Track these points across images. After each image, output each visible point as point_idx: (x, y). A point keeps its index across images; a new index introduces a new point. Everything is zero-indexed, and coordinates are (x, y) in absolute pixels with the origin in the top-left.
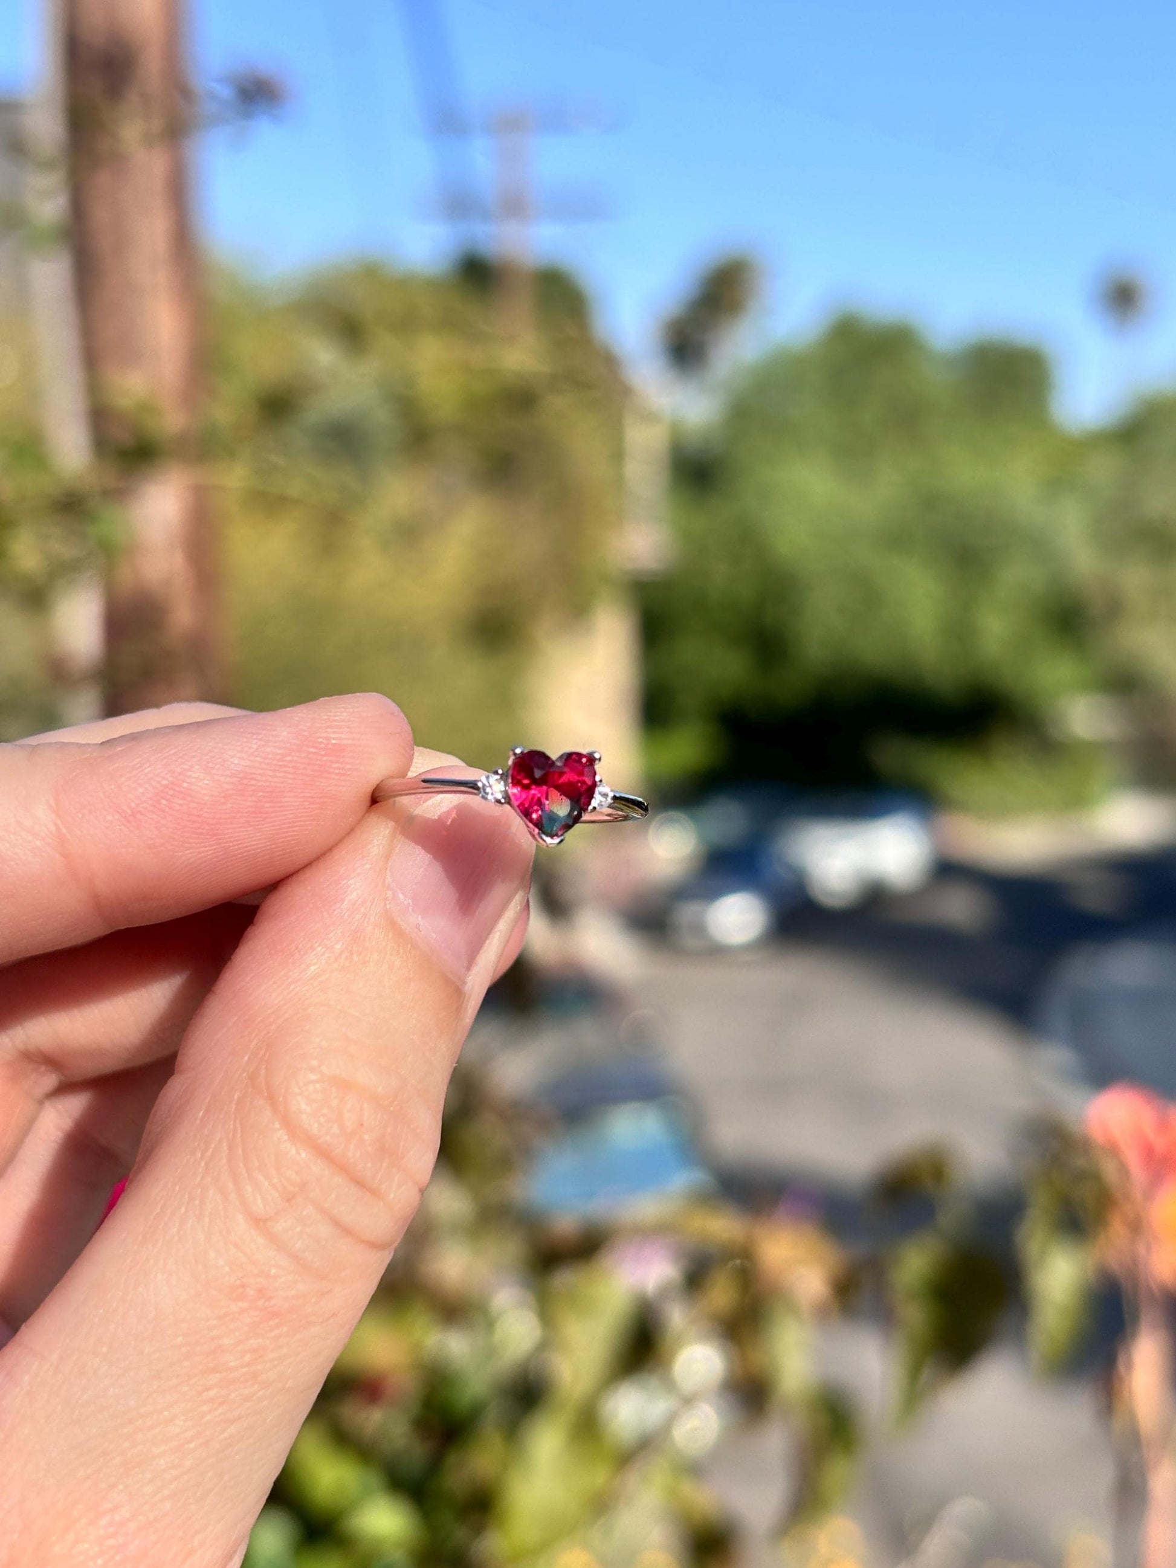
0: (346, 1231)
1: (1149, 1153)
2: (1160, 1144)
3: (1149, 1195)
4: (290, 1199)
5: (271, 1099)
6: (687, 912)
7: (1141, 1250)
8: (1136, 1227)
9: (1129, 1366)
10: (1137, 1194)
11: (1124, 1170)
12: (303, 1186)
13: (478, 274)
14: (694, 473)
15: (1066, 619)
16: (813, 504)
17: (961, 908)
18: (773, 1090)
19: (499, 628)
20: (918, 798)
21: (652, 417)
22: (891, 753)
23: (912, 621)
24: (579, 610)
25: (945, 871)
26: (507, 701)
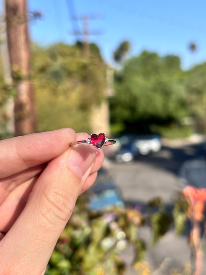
0: (58, 217)
1: (194, 197)
2: (196, 196)
3: (194, 205)
4: (48, 211)
5: (45, 195)
6: (119, 156)
7: (194, 214)
8: (193, 210)
9: (192, 234)
10: (193, 204)
11: (190, 200)
12: (50, 209)
13: (80, 45)
14: (119, 79)
15: (183, 104)
16: (140, 84)
17: (166, 155)
18: (134, 187)
19: (84, 107)
20: (158, 136)
21: (111, 69)
22: (154, 128)
23: (157, 105)
24: (98, 104)
25: (163, 148)
26: (86, 120)
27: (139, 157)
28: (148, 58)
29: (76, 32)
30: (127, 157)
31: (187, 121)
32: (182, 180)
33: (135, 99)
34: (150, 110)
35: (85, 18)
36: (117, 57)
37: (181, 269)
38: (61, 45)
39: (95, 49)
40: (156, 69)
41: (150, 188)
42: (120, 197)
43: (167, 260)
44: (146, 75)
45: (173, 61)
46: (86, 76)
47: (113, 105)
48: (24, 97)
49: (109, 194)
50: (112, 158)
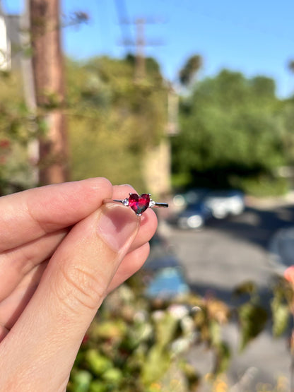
4: (68, 295)
12: (71, 292)
13: (131, 60)
14: (186, 109)
15: (278, 147)
16: (216, 118)
17: (251, 219)
18: (204, 264)
19: (136, 149)
20: (240, 192)
21: (175, 95)
22: (234, 180)
23: (240, 147)
24: (156, 144)
25: (247, 210)
26: (138, 167)
27: (211, 222)
28: (228, 80)
29: (127, 42)
30: (195, 221)
31: (282, 172)
32: (273, 257)
33: (208, 139)
34: (230, 154)
35: (139, 22)
36: (185, 77)
37: (273, 384)
38: (106, 59)
39: (152, 66)
40: (239, 97)
41: (227, 268)
42: (183, 278)
43: (252, 371)
44: (225, 104)
45: (264, 86)
46: (139, 103)
47: (176, 146)
48: (52, 133)
49: (168, 274)
50: (174, 222)
